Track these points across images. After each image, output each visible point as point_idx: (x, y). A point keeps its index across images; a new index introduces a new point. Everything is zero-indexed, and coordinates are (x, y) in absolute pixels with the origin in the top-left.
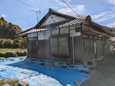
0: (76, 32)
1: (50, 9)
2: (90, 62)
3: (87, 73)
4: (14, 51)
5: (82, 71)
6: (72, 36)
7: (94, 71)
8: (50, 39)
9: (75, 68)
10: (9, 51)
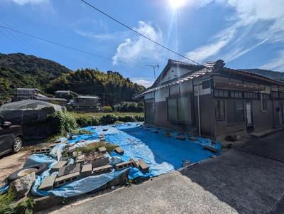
0: (203, 88)
1: (170, 61)
2: (229, 137)
3: (213, 152)
4: (132, 115)
5: (206, 149)
6: (198, 95)
7: (231, 150)
8: (167, 100)
9: (196, 142)
10: (128, 115)
